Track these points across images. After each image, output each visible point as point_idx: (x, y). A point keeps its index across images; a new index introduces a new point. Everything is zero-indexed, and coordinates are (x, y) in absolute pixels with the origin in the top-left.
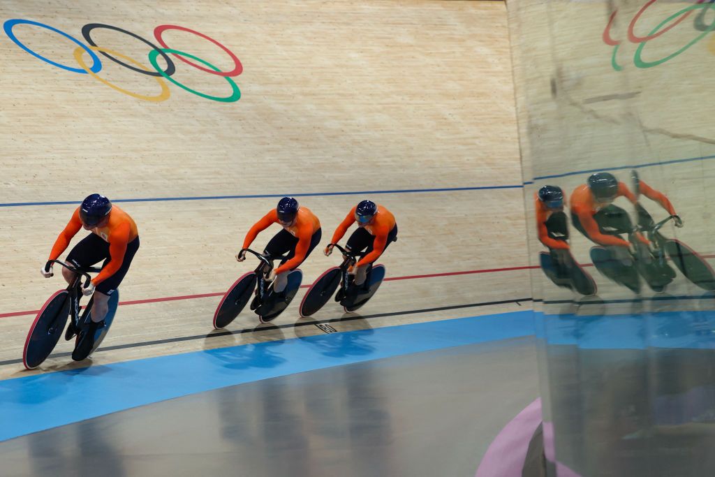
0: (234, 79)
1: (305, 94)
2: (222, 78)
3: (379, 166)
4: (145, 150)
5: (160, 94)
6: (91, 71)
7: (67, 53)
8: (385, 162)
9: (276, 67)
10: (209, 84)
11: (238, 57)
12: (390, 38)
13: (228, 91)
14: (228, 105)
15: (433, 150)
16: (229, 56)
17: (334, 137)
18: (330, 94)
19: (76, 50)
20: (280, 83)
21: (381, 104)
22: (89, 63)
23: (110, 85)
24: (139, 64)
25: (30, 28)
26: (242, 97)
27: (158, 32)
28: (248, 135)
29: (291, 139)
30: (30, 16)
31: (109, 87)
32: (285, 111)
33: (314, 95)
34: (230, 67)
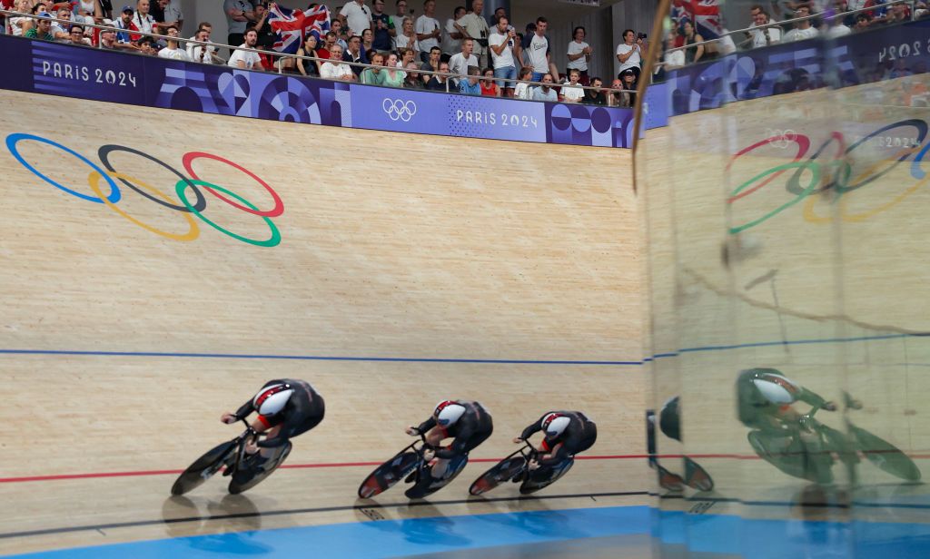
0: (274, 220)
1: (354, 243)
2: (259, 218)
3: (436, 330)
4: (169, 297)
5: (186, 233)
6: (107, 201)
7: (80, 176)
8: (444, 326)
9: (322, 209)
10: (245, 224)
11: (279, 194)
12: (454, 183)
13: (265, 233)
14: (266, 250)
15: (500, 315)
16: (269, 193)
17: (386, 294)
18: (383, 244)
19: (92, 175)
20: (326, 228)
21: (442, 259)
22: (106, 191)
24: (164, 196)
25: (37, 145)
26: (282, 241)
27: (188, 159)
28: (288, 286)
29: (338, 293)
30: (36, 131)
31: (128, 220)
32: (332, 260)
33: (365, 243)
34: (270, 205)
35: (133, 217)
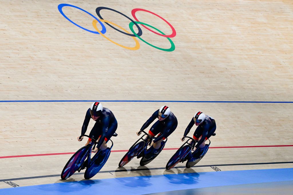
0: (172, 39)
1: (207, 48)
2: (166, 38)
3: (244, 88)
4: (129, 76)
5: (135, 46)
6: (101, 33)
7: (89, 22)
8: (248, 86)
9: (193, 33)
10: (159, 41)
11: (174, 27)
12: (253, 19)
13: (169, 46)
14: (169, 53)
15: (273, 81)
16: (169, 26)
17: (222, 72)
18: (220, 49)
19: (94, 21)
20: (195, 42)
21: (247, 55)
22: (100, 29)
23: (110, 40)
24: (124, 30)
25: (71, 9)
26: (176, 49)
27: (134, 12)
28: (179, 70)
29: (200, 72)
30: (69, 2)
31: (110, 42)
32: (198, 57)
33: (212, 49)
34: (170, 32)
35: (112, 40)
